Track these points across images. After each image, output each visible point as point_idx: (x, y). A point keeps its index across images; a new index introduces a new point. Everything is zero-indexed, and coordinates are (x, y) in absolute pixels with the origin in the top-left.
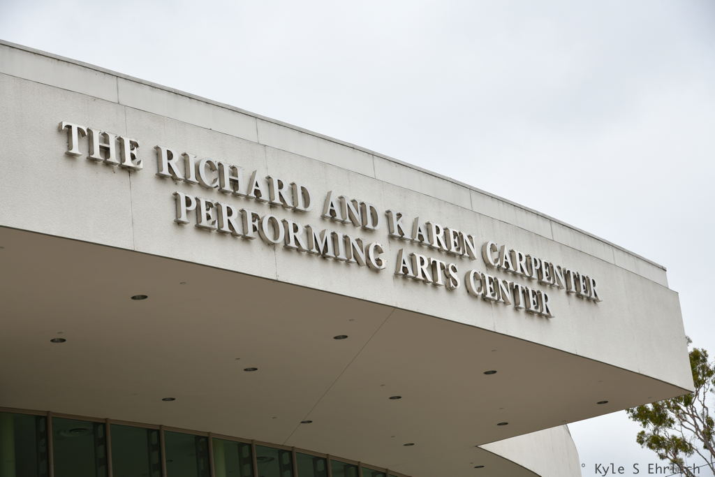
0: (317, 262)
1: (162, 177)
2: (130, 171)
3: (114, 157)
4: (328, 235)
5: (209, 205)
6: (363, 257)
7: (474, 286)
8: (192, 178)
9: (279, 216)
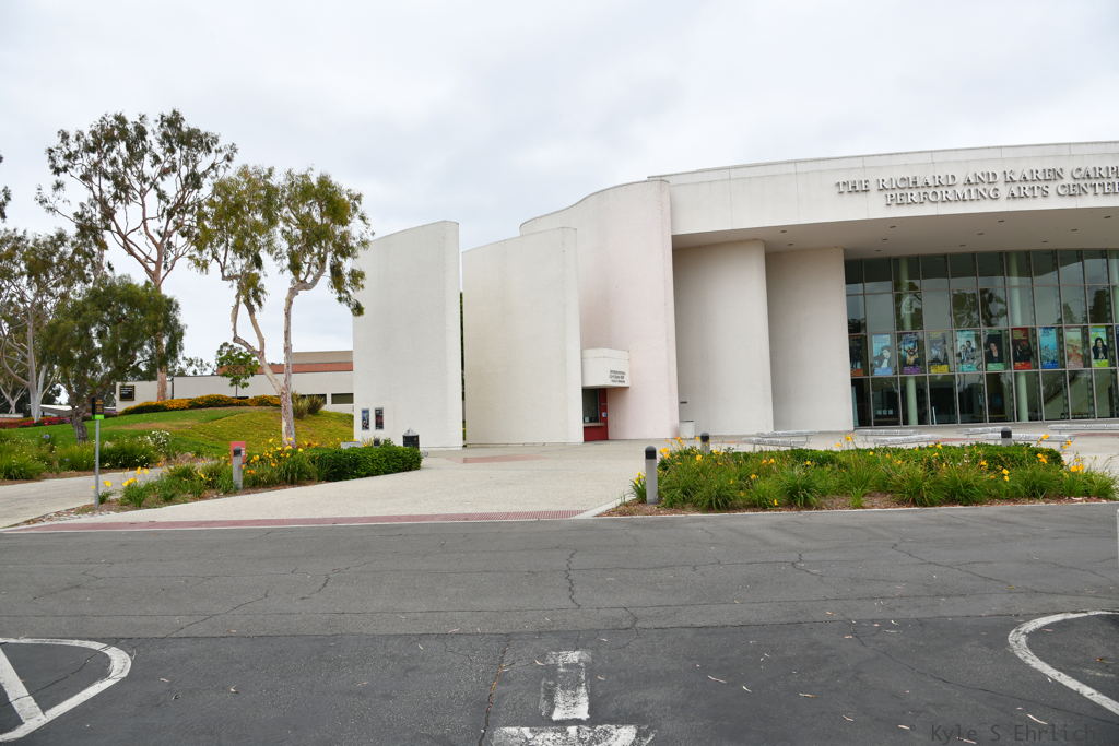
0: (961, 203)
1: (880, 190)
2: (866, 191)
3: (858, 189)
4: (965, 191)
5: (902, 195)
6: (986, 195)
7: (1063, 190)
8: (894, 186)
9: (938, 190)
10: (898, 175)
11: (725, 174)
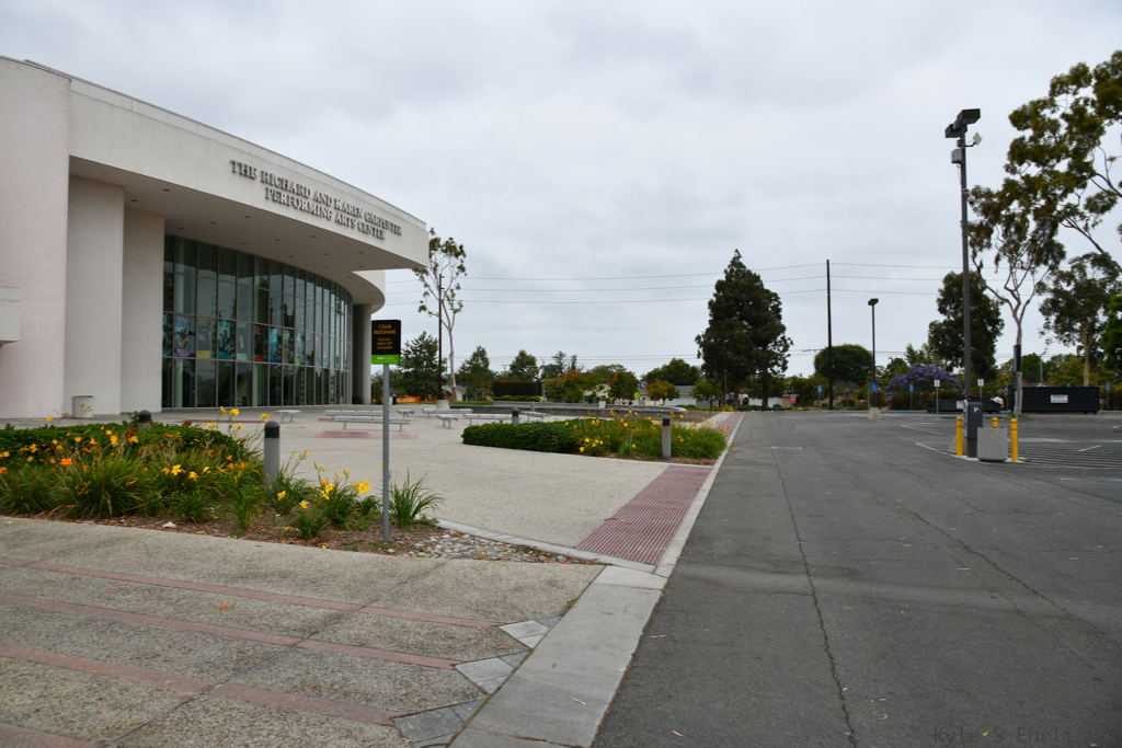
0: (310, 215)
1: (262, 181)
2: (253, 178)
3: (248, 174)
4: (315, 206)
5: (277, 193)
6: (325, 214)
7: (361, 227)
8: (273, 183)
9: (300, 198)
10: (278, 174)
11: (127, 104)
